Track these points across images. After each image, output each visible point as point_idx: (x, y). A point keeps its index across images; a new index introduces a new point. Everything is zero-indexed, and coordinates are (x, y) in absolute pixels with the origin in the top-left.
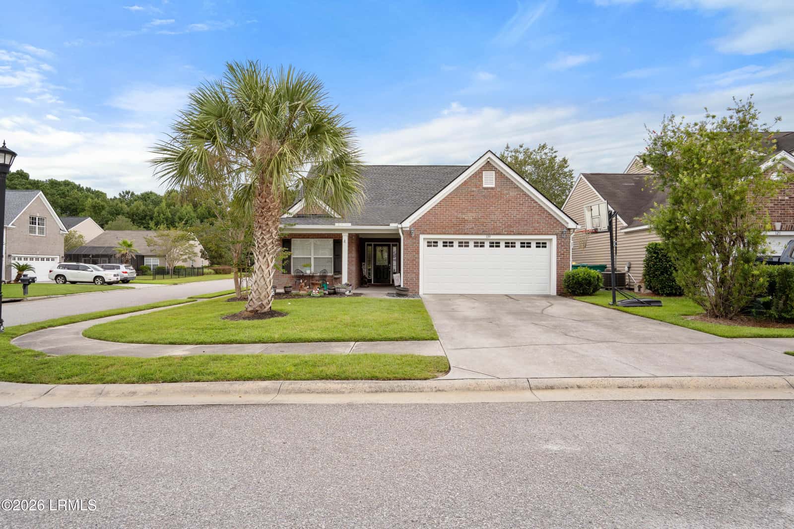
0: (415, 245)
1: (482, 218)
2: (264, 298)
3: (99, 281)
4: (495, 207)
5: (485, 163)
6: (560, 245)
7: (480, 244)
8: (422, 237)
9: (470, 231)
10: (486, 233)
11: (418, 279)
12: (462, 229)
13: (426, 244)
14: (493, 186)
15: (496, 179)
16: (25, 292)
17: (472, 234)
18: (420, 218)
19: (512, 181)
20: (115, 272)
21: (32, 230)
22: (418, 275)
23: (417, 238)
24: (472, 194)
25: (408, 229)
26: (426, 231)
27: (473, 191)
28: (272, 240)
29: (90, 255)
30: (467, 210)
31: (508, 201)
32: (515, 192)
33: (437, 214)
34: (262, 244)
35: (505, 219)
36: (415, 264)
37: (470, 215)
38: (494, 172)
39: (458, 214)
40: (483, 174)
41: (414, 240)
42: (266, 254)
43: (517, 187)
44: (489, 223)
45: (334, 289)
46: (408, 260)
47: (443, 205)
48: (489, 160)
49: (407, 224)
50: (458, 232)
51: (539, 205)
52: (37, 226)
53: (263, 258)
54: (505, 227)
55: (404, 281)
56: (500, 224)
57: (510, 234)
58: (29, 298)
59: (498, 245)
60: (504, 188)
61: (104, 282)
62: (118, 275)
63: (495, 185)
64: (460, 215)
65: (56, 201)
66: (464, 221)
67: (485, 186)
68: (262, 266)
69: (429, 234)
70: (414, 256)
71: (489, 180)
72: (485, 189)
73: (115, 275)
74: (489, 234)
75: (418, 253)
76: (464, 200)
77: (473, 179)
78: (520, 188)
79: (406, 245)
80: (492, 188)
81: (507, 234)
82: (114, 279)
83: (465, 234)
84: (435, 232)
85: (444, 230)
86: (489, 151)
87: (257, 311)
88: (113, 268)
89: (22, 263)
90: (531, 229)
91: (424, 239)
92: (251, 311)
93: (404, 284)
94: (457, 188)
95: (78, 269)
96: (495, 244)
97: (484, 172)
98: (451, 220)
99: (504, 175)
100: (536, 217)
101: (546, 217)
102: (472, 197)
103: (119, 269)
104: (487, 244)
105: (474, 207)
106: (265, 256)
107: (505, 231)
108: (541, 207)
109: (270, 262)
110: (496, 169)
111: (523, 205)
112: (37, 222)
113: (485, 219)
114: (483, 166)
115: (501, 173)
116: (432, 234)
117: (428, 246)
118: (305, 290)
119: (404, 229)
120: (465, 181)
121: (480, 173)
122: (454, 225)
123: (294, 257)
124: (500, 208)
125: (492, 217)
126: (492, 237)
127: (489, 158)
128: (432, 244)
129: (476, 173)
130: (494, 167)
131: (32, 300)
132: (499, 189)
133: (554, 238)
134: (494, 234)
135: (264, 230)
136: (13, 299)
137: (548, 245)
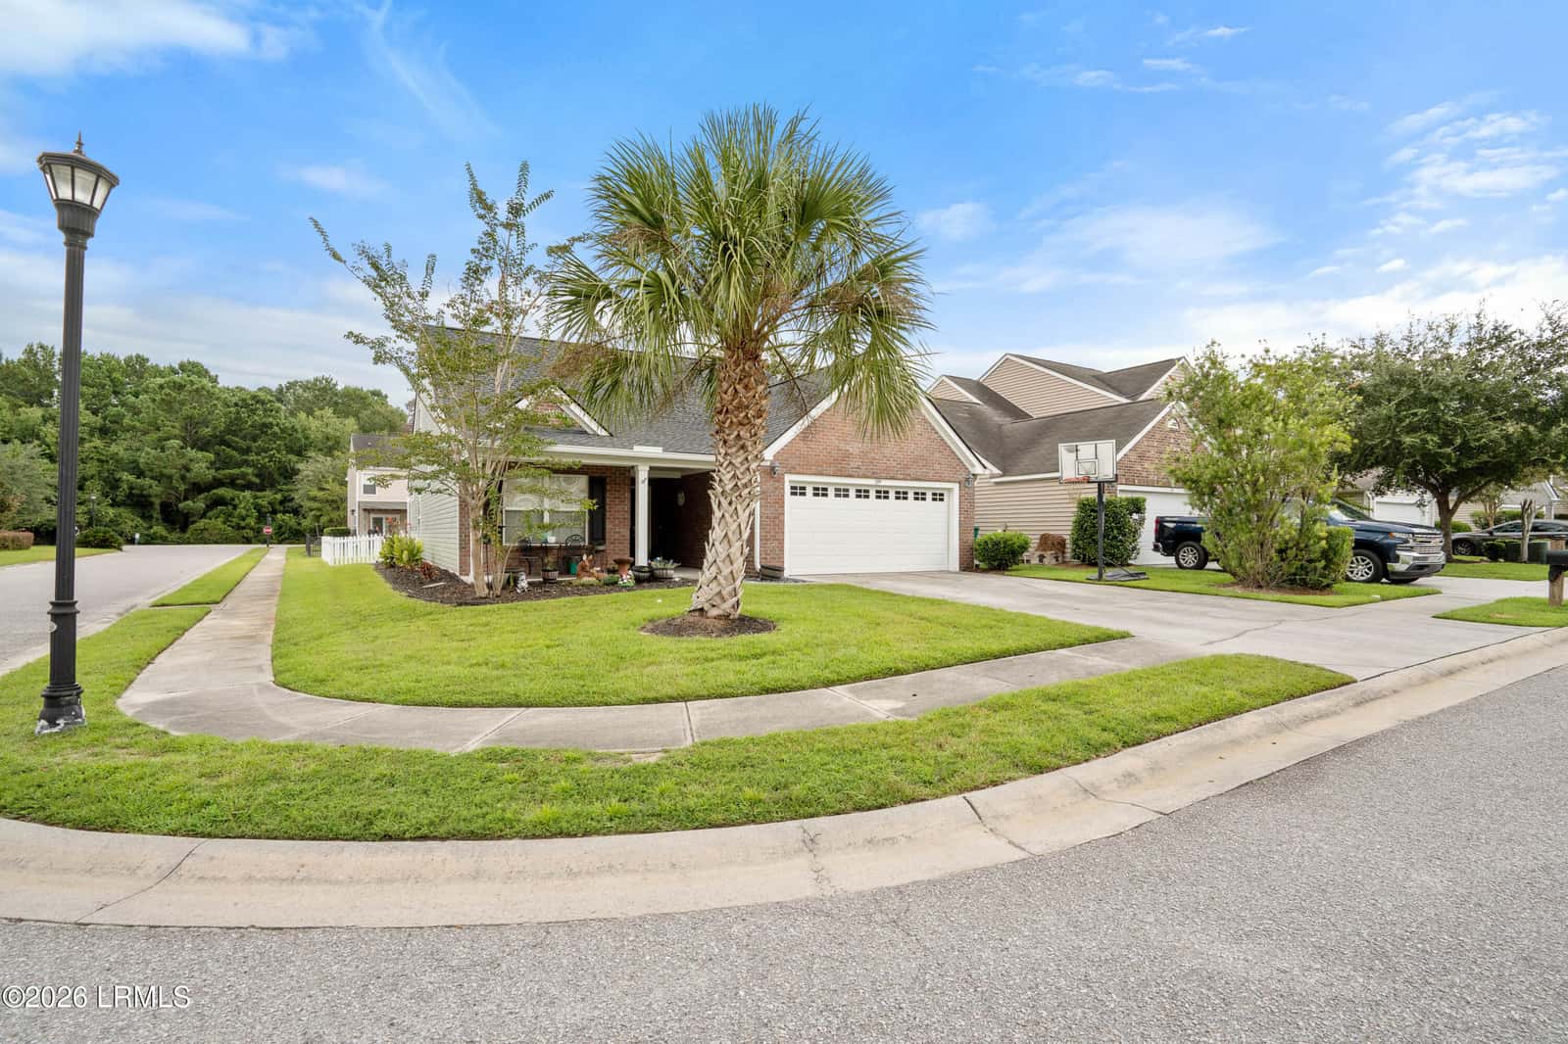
0: (777, 491)
1: (872, 451)
6: (963, 498)
7: (864, 493)
8: (787, 478)
9: (851, 471)
10: (876, 476)
11: (782, 550)
13: (790, 490)
17: (859, 477)
18: (787, 446)
22: (781, 542)
23: (780, 480)
25: (768, 465)
26: (795, 468)
30: (852, 439)
33: (810, 441)
35: (900, 455)
36: (778, 525)
37: (855, 445)
39: (840, 443)
41: (777, 484)
44: (880, 460)
46: (768, 518)
49: (770, 454)
50: (836, 473)
51: (941, 436)
54: (900, 468)
55: (760, 555)
56: (895, 464)
57: (903, 479)
59: (886, 495)
64: (842, 446)
66: (847, 455)
69: (798, 473)
70: (776, 511)
74: (879, 478)
75: (783, 506)
79: (765, 492)
81: (899, 479)
83: (850, 476)
84: (808, 471)
85: (818, 469)
91: (789, 482)
93: (761, 559)
96: (883, 494)
98: (830, 453)
100: (937, 455)
101: (948, 455)
104: (874, 494)
107: (897, 473)
108: (943, 439)
113: (875, 453)
116: (802, 474)
117: (792, 494)
118: (591, 575)
119: (763, 463)
126: (881, 482)
128: (798, 491)
133: (956, 487)
134: (886, 478)
137: (945, 497)
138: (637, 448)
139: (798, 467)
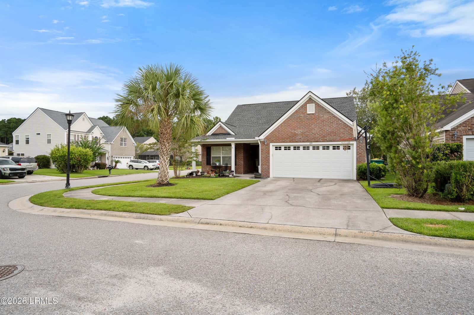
0: (267, 149)
1: (307, 132)
2: (164, 177)
3: (146, 168)
4: (315, 125)
5: (308, 99)
6: (358, 148)
7: (306, 148)
8: (271, 144)
9: (299, 140)
10: (309, 141)
11: (269, 169)
12: (294, 139)
13: (275, 148)
14: (314, 112)
15: (315, 108)
16: (110, 173)
17: (300, 142)
18: (270, 134)
19: (325, 109)
20: (154, 164)
21: (121, 144)
22: (269, 166)
23: (268, 145)
24: (301, 118)
25: (263, 140)
26: (273, 141)
27: (301, 116)
28: (166, 149)
29: (149, 155)
30: (298, 128)
31: (323, 121)
32: (328, 115)
33: (280, 131)
34: (162, 151)
35: (321, 132)
36: (267, 160)
37: (299, 130)
38: (314, 104)
39: (292, 130)
40: (308, 106)
41: (267, 147)
42: (164, 156)
43: (329, 112)
44: (311, 135)
45: (223, 174)
46: (263, 158)
47: (283, 126)
48: (310, 97)
49: (262, 137)
50: (292, 141)
51: (344, 122)
52: (123, 142)
53: (162, 158)
54: (321, 137)
55: (261, 170)
56: (318, 136)
57: (325, 142)
58: (111, 176)
59: (318, 148)
60: (320, 113)
61: (148, 169)
62: (154, 165)
63: (315, 112)
64: (293, 131)
65: (144, 129)
66: (296, 134)
67: (308, 113)
68: (162, 162)
69: (275, 142)
70: (267, 155)
71: (311, 109)
72: (308, 114)
73: (153, 166)
75: (269, 154)
76: (295, 122)
77: (301, 109)
78: (331, 113)
79: (262, 149)
80: (313, 114)
81: (323, 142)
82: (153, 167)
83: (296, 142)
84: (280, 141)
85: (283, 140)
86: (310, 91)
87: (161, 183)
88: (153, 162)
89: (117, 159)
90: (338, 138)
91: (273, 145)
92: (158, 183)
93: (261, 171)
94: (292, 115)
95: (138, 162)
96: (316, 148)
97: (308, 104)
98: (288, 134)
99: (320, 105)
100: (342, 130)
101: (348, 130)
102: (300, 120)
103: (156, 162)
104: (311, 148)
105: (302, 126)
106: (163, 156)
107: (321, 140)
108: (345, 124)
109: (166, 160)
110: (315, 102)
111: (333, 123)
112: (123, 140)
113: (309, 132)
114: (307, 101)
115: (319, 104)
116: (277, 142)
117: (276, 149)
119: (261, 140)
120: (296, 111)
121: (305, 105)
122: (290, 137)
123: (213, 156)
124: (318, 126)
125: (314, 131)
126: (314, 143)
127: (310, 96)
128: (278, 148)
129: (303, 105)
130: (314, 101)
131: (112, 176)
132: (317, 114)
133: (354, 143)
134: (314, 142)
135: (162, 144)
136: (104, 176)
137: (351, 148)
138: (227, 139)
139: (274, 140)
